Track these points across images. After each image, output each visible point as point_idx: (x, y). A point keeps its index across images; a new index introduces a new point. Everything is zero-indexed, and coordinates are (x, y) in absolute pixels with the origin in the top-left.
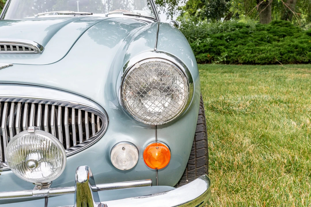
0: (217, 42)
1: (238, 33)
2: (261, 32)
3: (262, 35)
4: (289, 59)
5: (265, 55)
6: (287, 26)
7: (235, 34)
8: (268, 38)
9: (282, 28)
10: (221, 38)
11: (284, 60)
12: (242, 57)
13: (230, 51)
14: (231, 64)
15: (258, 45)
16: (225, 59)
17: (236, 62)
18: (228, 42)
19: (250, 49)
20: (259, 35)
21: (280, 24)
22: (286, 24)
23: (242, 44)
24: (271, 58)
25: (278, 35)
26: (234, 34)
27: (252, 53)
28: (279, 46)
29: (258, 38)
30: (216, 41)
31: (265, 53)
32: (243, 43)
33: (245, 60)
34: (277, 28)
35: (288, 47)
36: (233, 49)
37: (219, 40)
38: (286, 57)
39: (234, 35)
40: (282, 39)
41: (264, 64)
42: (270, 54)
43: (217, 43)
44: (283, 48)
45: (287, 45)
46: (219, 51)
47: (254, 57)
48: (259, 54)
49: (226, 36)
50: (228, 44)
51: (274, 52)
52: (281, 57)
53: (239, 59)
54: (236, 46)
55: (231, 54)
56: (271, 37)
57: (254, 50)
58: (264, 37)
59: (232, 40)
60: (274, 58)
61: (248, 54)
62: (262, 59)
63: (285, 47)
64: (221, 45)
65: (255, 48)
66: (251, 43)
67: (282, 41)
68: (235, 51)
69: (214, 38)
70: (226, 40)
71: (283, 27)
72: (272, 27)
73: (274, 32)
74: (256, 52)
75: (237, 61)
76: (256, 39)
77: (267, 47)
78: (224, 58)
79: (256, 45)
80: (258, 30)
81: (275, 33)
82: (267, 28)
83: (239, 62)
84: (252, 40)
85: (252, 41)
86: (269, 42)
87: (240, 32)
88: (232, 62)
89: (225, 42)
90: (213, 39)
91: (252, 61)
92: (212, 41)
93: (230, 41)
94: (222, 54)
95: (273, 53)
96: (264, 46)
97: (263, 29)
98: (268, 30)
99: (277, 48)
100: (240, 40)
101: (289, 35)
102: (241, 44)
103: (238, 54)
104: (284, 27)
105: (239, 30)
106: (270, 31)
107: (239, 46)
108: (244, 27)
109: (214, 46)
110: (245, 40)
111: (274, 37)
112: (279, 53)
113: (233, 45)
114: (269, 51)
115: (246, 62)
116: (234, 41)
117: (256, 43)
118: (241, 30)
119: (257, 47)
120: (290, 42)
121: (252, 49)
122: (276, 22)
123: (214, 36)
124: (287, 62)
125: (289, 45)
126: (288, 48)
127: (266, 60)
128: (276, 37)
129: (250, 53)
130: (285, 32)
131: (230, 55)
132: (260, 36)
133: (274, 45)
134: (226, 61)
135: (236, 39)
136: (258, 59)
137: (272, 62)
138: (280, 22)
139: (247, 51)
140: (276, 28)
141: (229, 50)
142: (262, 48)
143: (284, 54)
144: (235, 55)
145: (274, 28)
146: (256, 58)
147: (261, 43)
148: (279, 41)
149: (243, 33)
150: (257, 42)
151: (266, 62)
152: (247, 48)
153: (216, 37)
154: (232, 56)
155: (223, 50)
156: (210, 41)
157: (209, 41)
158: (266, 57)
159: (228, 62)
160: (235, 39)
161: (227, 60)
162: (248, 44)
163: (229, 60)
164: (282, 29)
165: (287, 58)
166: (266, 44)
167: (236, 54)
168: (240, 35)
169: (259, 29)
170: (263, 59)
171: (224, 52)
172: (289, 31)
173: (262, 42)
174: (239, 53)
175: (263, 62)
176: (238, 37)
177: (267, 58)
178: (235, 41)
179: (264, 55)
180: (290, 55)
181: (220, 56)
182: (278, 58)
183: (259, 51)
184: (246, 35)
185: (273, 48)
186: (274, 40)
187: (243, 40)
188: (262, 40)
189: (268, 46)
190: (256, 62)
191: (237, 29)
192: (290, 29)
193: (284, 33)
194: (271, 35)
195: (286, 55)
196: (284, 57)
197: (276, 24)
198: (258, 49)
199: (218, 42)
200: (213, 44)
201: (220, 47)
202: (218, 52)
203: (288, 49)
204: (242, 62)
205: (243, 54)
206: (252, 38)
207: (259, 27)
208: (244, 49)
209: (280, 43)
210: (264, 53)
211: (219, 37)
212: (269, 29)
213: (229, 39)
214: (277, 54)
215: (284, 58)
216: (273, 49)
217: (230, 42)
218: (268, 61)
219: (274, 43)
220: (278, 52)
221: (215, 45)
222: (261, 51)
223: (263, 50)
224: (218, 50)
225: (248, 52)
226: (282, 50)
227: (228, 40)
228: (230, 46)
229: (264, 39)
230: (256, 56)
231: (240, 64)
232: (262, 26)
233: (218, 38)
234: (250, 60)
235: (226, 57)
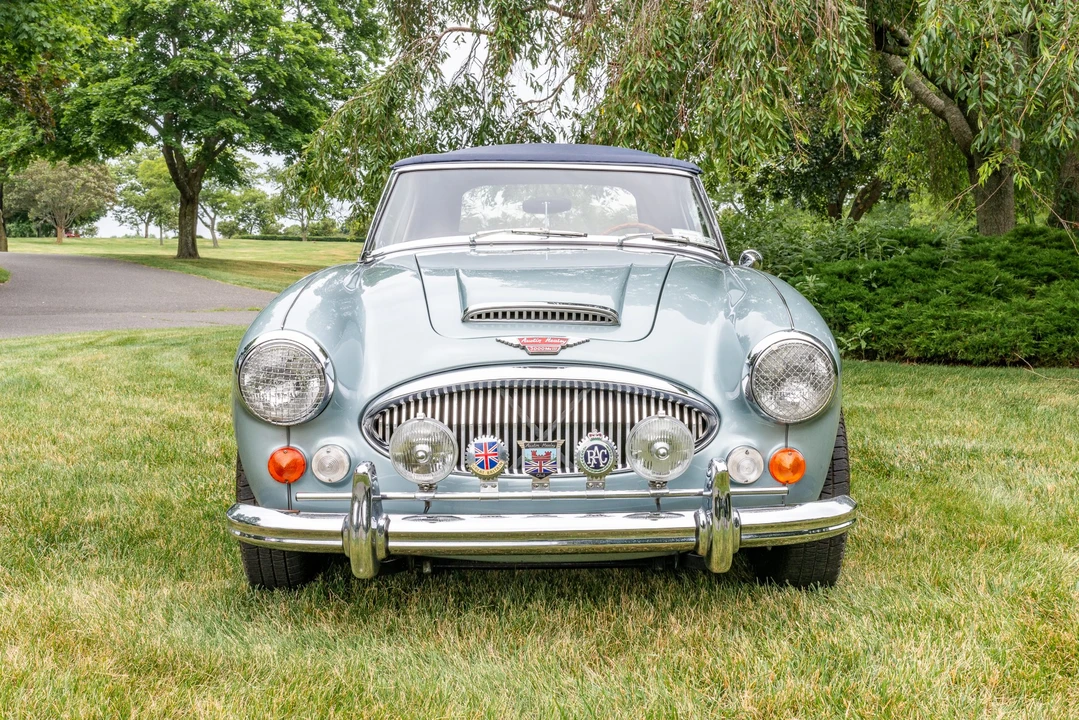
0: (837, 289)
1: (905, 262)
2: (976, 263)
3: (981, 272)
4: (1060, 350)
5: (988, 335)
6: (1061, 248)
7: (896, 266)
8: (997, 283)
9: (1047, 252)
10: (850, 276)
11: (1046, 356)
12: (917, 340)
13: (880, 318)
14: (882, 359)
15: (965, 303)
16: (864, 344)
17: (897, 355)
18: (872, 289)
19: (942, 317)
20: (972, 273)
21: (1041, 239)
22: (1059, 239)
23: (918, 300)
24: (1006, 347)
25: (1030, 276)
26: (890, 266)
27: (947, 328)
28: (1031, 311)
29: (966, 283)
30: (833, 284)
31: (988, 331)
32: (920, 296)
33: (927, 349)
34: (1030, 253)
35: (1057, 314)
36: (887, 312)
37: (842, 282)
38: (1051, 345)
39: (891, 270)
40: (1044, 286)
41: (984, 364)
42: (1003, 335)
43: (837, 293)
44: (1042, 319)
45: (1057, 310)
46: (844, 317)
47: (953, 340)
48: (970, 333)
49: (866, 272)
50: (871, 295)
51: (1015, 328)
52: (1036, 346)
53: (905, 345)
54: (896, 305)
55: (883, 328)
56: (1007, 282)
57: (953, 319)
58: (987, 281)
59: (885, 284)
60: (1015, 346)
61: (934, 332)
62: (978, 348)
63: (1048, 314)
64: (852, 299)
65: (956, 312)
66: (943, 297)
67: (1043, 295)
68: (895, 318)
69: (828, 274)
70: (868, 284)
71: (1050, 248)
72: (1014, 247)
73: (1019, 267)
74: (960, 327)
75: (901, 352)
76: (960, 287)
77: (992, 313)
78: (859, 340)
79: (960, 305)
80: (967, 255)
81: (1021, 268)
82: (997, 252)
83: (907, 353)
84: (947, 288)
85: (947, 292)
86: (1000, 296)
87: (910, 260)
88: (885, 352)
89: (864, 291)
90: (826, 277)
91: (946, 354)
92: (823, 285)
93: (879, 287)
94: (852, 328)
95: (1013, 331)
96: (986, 309)
97: (985, 256)
98: (1000, 258)
99: (1024, 315)
100: (910, 286)
101: (1068, 277)
102: (912, 297)
103: (905, 330)
104: (1053, 250)
105: (907, 253)
106: (1005, 262)
107: (906, 305)
108: (923, 245)
109: (829, 302)
110: (926, 288)
111: (1017, 282)
112: (1030, 332)
113: (887, 300)
114: (998, 326)
115: (929, 356)
116: (891, 288)
117: (960, 298)
118: (916, 254)
119: (965, 312)
120: (1066, 300)
121: (949, 317)
122: (1027, 233)
123: (828, 269)
124: (1056, 359)
125: (1062, 310)
126: (1059, 319)
127: (990, 351)
128: (1026, 282)
129: (941, 327)
130: (1055, 267)
131: (880, 331)
132: (974, 275)
133: (1014, 308)
134: (866, 351)
135: (899, 282)
136: (966, 349)
137: (1009, 360)
138: (1042, 232)
139: (930, 321)
140: (1024, 252)
141: (874, 315)
142: (977, 313)
143: (1045, 335)
144: (894, 331)
145: (1019, 251)
146: (959, 344)
147: (974, 300)
148: (1032, 294)
149: (919, 263)
150: (964, 296)
151: (991, 359)
152: (932, 311)
153: (834, 273)
154: (886, 334)
155: (857, 315)
156: (815, 287)
157: (811, 285)
158: (991, 342)
159: (871, 355)
160: (895, 280)
161: (869, 347)
162: (934, 301)
163: (875, 346)
164: (1046, 254)
165: (1055, 349)
166: (991, 303)
167: (899, 328)
168: (912, 269)
169: (972, 252)
170: (982, 350)
171: (860, 320)
172: (1069, 262)
173: (980, 296)
174: (905, 325)
175: (982, 356)
176: (904, 276)
177: (992, 347)
178: (894, 287)
179: (983, 337)
180: (1064, 338)
181: (847, 334)
182: (1027, 346)
183: (968, 322)
184: (929, 271)
185: (1013, 315)
186: (1018, 290)
187: (921, 287)
188: (979, 288)
189: (998, 310)
190: (959, 357)
191: (902, 251)
192: (1070, 258)
193: (1052, 271)
194: (1008, 276)
195: (1052, 338)
196: (1044, 346)
197: (1027, 240)
198: (966, 315)
199: (840, 288)
200: (824, 293)
201: (847, 305)
202: (841, 320)
203: (1057, 322)
204: (916, 355)
205: (920, 329)
206: (949, 283)
207: (973, 246)
208: (921, 314)
209: (1035, 303)
210: (985, 330)
211: (845, 272)
212: (1002, 253)
213: (876, 280)
214: (1022, 334)
215: (1043, 348)
216: (1014, 320)
217: (879, 291)
218: (996, 356)
219: (1014, 299)
220: (1028, 330)
221: (832, 298)
222: (976, 325)
223: (980, 321)
224: (841, 315)
225: (934, 326)
226: (1040, 325)
227: (874, 285)
228: (879, 303)
229: (985, 287)
230: (959, 339)
231: (912, 360)
232: (982, 241)
233: (840, 276)
234: (942, 350)
235: (867, 337)
